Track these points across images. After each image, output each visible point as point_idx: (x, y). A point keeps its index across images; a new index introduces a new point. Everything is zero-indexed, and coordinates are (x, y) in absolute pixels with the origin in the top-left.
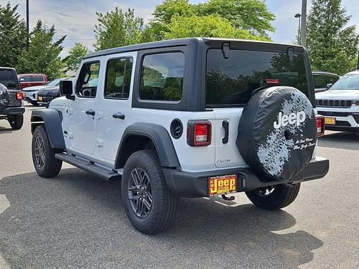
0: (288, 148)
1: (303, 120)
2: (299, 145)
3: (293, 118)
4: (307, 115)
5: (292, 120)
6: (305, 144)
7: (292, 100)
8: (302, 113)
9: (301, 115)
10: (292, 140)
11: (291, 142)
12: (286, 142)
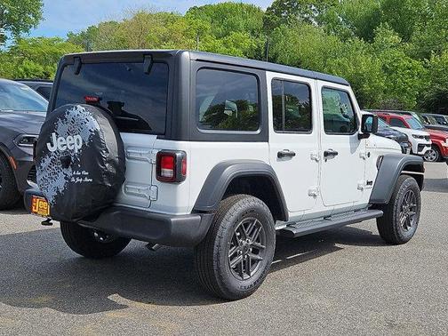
0: (66, 178)
1: (80, 147)
2: (76, 176)
3: (71, 142)
4: (83, 141)
5: (71, 145)
6: (80, 177)
7: (66, 119)
8: (78, 136)
9: (78, 140)
10: (70, 169)
11: (69, 172)
12: (65, 170)
